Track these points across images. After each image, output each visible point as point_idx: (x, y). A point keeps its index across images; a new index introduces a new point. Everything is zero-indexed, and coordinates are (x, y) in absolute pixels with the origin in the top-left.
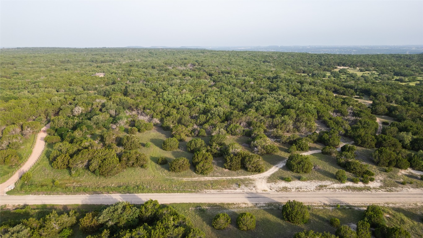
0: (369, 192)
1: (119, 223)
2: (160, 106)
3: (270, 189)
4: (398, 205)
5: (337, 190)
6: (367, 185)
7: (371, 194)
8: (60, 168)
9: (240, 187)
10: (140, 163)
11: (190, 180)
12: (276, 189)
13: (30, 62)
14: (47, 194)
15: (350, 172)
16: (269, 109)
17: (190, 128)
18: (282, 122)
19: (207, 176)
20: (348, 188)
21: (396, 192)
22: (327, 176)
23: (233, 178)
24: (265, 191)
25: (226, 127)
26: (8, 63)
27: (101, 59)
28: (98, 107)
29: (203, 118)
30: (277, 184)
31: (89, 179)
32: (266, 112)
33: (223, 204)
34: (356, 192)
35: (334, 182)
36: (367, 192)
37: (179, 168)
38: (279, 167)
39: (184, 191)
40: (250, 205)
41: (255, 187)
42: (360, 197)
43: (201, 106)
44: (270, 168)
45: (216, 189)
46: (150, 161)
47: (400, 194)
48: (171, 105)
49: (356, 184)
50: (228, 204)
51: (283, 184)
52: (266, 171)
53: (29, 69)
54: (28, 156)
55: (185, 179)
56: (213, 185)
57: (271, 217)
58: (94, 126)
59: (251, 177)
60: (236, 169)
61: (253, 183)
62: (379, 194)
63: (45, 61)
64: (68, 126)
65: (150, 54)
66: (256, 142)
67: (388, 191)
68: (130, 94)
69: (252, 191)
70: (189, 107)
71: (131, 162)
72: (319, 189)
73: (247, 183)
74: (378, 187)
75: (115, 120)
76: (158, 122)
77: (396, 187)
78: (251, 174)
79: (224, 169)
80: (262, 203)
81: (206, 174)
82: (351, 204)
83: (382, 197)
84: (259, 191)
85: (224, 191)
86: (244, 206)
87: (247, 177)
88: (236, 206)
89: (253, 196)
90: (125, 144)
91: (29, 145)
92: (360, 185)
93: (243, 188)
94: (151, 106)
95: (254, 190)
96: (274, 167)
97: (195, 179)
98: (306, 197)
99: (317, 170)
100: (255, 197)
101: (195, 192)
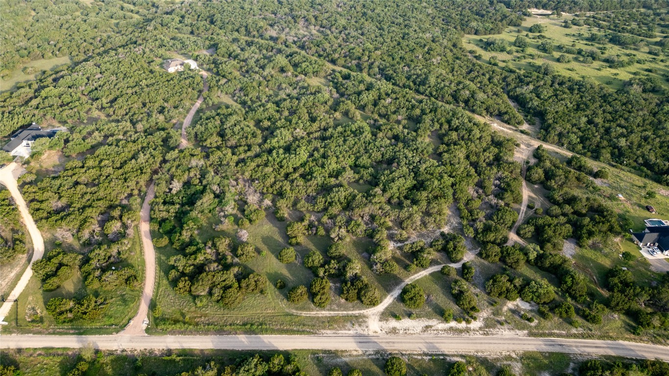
0: (467, 335)
3: (381, 330)
4: (485, 354)
5: (440, 332)
6: (468, 326)
7: (468, 339)
9: (354, 326)
10: (259, 288)
11: (308, 315)
12: (386, 330)
14: (182, 334)
17: (306, 223)
18: (409, 218)
19: (324, 310)
20: (451, 329)
22: (436, 312)
23: (348, 312)
24: (375, 332)
28: (196, 175)
29: (321, 202)
30: (388, 323)
33: (337, 351)
34: (455, 336)
35: (440, 321)
36: (466, 336)
38: (394, 296)
39: (303, 332)
40: (360, 352)
41: (367, 327)
42: (457, 343)
44: (386, 296)
45: (332, 329)
46: (268, 283)
47: (493, 339)
49: (459, 325)
50: (342, 351)
51: (393, 323)
52: (381, 302)
55: (304, 314)
56: (331, 322)
57: (375, 369)
59: (365, 312)
60: (353, 300)
61: (365, 322)
62: (475, 339)
66: (376, 255)
67: (485, 334)
69: (364, 333)
72: (425, 331)
73: (361, 322)
74: (478, 329)
76: (270, 204)
77: (494, 327)
78: (366, 308)
79: (341, 299)
80: (371, 351)
81: (324, 307)
82: (446, 353)
83: (476, 343)
84: (371, 333)
85: (339, 332)
86: (355, 353)
87: (361, 312)
88: (348, 353)
89: (364, 340)
92: (463, 325)
93: (356, 328)
95: (366, 333)
96: (389, 297)
97: (313, 313)
98: (410, 342)
99: (428, 302)
100: (366, 342)
101: (313, 333)
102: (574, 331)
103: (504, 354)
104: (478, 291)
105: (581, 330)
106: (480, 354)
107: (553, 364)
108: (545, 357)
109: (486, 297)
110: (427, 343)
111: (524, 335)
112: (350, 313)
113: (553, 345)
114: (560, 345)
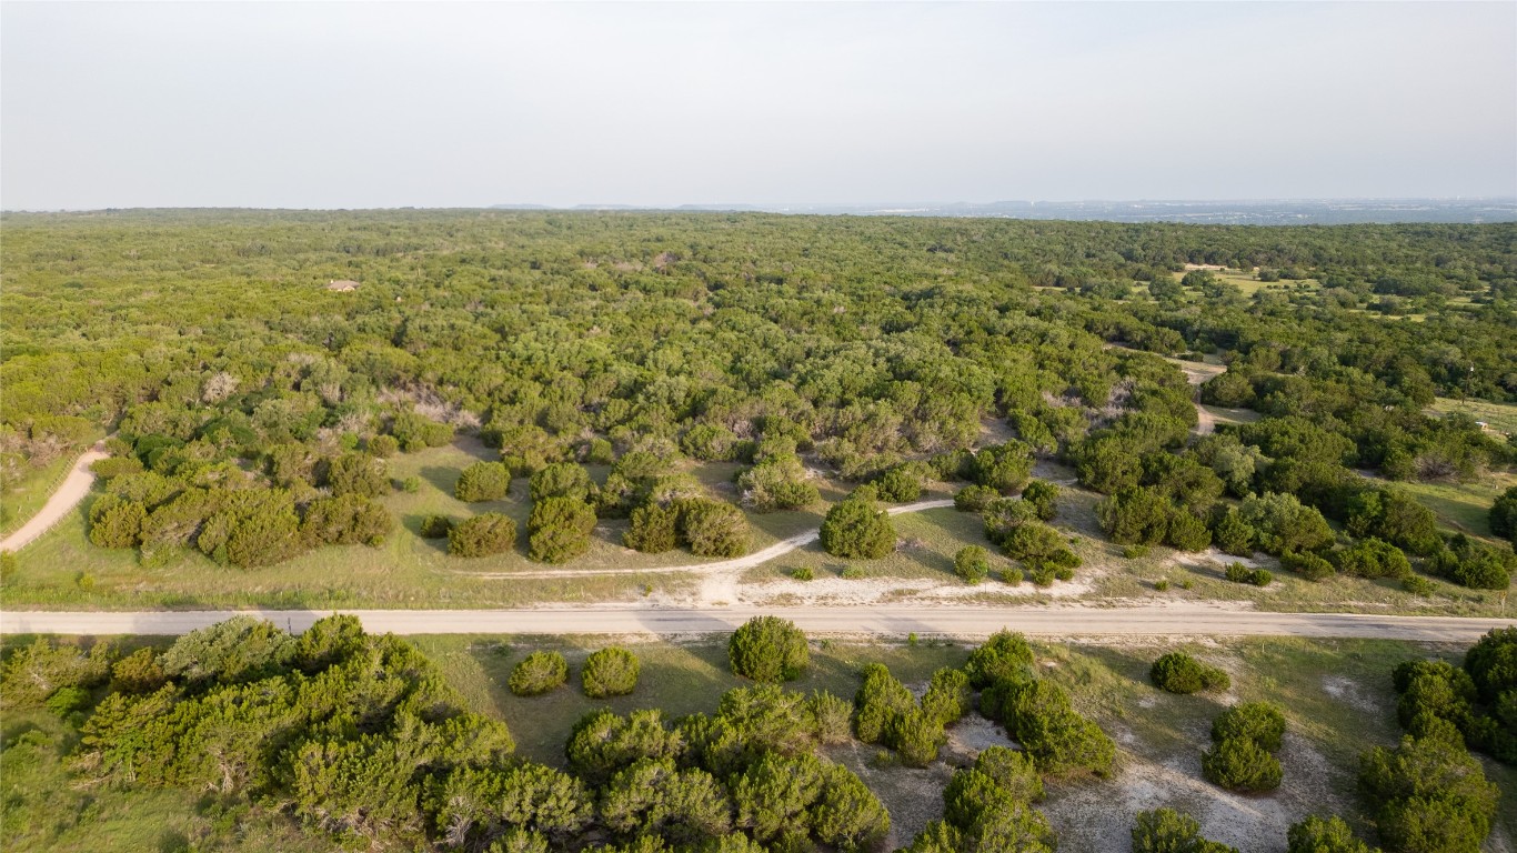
0: (1041, 608)
1: (222, 672)
2: (495, 375)
3: (740, 599)
4: (1106, 640)
5: (945, 603)
6: (1042, 591)
7: (1042, 613)
8: (112, 546)
9: (650, 594)
10: (361, 530)
11: (501, 578)
12: (756, 599)
13: (133, 253)
14: (51, 610)
15: (1011, 557)
16: (841, 381)
17: (567, 439)
18: (865, 421)
19: (560, 568)
20: (979, 597)
21: (1125, 610)
22: (932, 566)
23: (639, 571)
24: (720, 603)
25: (684, 433)
26: (58, 256)
27: (373, 244)
28: (289, 376)
29: (619, 408)
30: (765, 586)
31: (192, 575)
32: (828, 391)
33: (573, 636)
34: (1000, 608)
35: (945, 582)
36: (1033, 609)
37: (478, 543)
38: (798, 544)
39: (470, 604)
40: (654, 638)
41: (694, 594)
42: (1001, 619)
43: (626, 372)
44: (770, 544)
45: (572, 599)
46: (400, 528)
47: (1130, 614)
48: (529, 371)
49: (1012, 589)
50: (589, 636)
51: (788, 586)
52: (752, 552)
53: (125, 273)
54: (28, 515)
55: (487, 576)
56: (564, 590)
57: (696, 664)
58: (262, 433)
59: (695, 569)
60: (661, 547)
61: (691, 585)
62: (1069, 614)
63: (182, 249)
64: (178, 431)
65: (550, 228)
66: (752, 473)
67: (1101, 606)
68: (411, 342)
69: (682, 605)
70: (585, 377)
71: (333, 529)
72: (890, 600)
73: (676, 585)
74: (1076, 597)
75: (331, 415)
76: (476, 422)
77: (1133, 594)
78: (701, 562)
79: (623, 549)
80: (693, 632)
81: (561, 561)
82: (962, 638)
83: (1070, 621)
84: (700, 605)
85: (596, 604)
86: (636, 639)
87: (682, 568)
88: (609, 641)
89: (677, 617)
90: (336, 480)
91: (40, 484)
92: (1027, 588)
93: (657, 596)
94: (464, 375)
95: (688, 603)
96: (782, 544)
97: (519, 575)
98: (835, 619)
99: (910, 550)
100: (682, 620)
101: (502, 607)
102: (1418, 602)
103: (1172, 640)
104: (1075, 535)
105: (1442, 602)
106: (1084, 641)
107: (1360, 659)
108: (1327, 646)
109: (1099, 544)
110: (890, 619)
111: (1243, 609)
112: (645, 571)
113: (1353, 626)
114: (1378, 626)
